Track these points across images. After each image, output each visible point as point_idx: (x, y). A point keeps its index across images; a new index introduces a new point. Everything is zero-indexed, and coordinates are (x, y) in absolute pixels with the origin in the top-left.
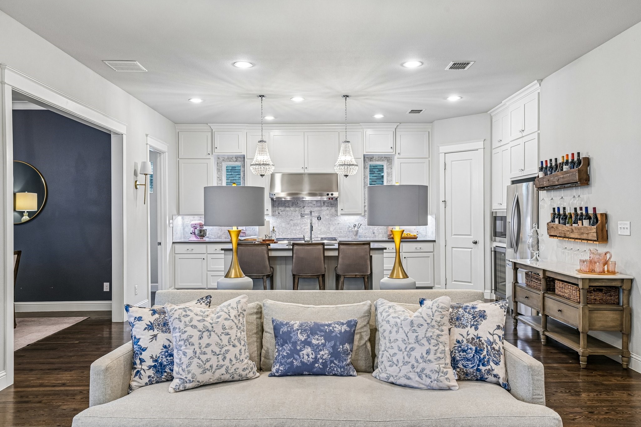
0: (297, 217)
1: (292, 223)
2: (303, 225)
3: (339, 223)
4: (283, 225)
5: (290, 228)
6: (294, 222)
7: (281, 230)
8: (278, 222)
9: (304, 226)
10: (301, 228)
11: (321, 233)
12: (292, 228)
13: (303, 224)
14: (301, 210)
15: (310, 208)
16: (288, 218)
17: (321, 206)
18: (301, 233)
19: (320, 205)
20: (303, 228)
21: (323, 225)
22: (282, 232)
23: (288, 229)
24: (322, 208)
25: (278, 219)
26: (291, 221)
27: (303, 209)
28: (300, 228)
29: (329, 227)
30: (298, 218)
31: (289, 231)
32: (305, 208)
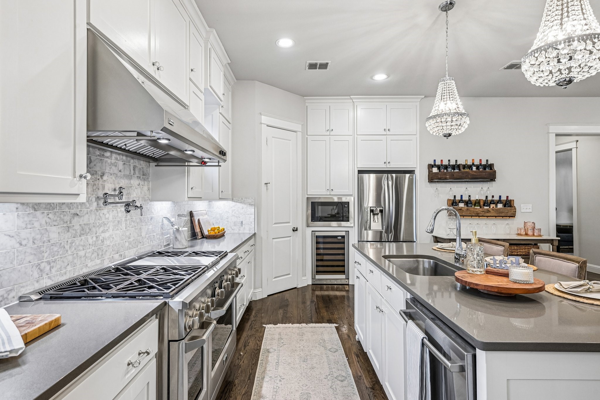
0: (88, 205)
1: (77, 227)
2: (102, 229)
3: (152, 218)
4: (54, 233)
5: (71, 243)
6: (81, 223)
7: (46, 255)
8: (37, 224)
9: (102, 232)
10: (97, 237)
11: (131, 246)
12: (77, 241)
13: (100, 226)
14: (97, 183)
15: (114, 178)
16: (67, 210)
17: (129, 177)
18: (95, 254)
19: (128, 173)
20: (101, 238)
21: (133, 224)
22: (49, 263)
23: (67, 247)
24: (132, 181)
25: (38, 213)
26: (76, 218)
27: (101, 182)
28: (94, 239)
29: (140, 229)
30: (91, 208)
31: (69, 252)
32: (105, 178)
